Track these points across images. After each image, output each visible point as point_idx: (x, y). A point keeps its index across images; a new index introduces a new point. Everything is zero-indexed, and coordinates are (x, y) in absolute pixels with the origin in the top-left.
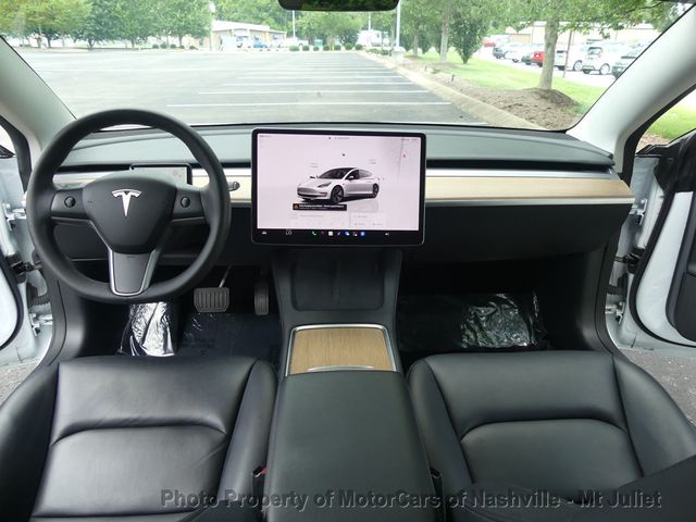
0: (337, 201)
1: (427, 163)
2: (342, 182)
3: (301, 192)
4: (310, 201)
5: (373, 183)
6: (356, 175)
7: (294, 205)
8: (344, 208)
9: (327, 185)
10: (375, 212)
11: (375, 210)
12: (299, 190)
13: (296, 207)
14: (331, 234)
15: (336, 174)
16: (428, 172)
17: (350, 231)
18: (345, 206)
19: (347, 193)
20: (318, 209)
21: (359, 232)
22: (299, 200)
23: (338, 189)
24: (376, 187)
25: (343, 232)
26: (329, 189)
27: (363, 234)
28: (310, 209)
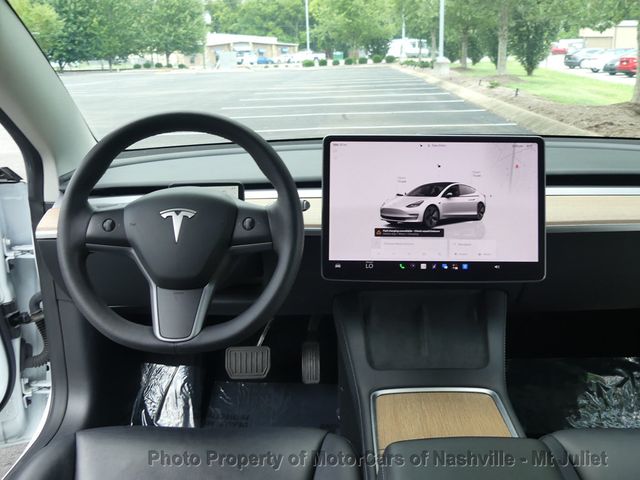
0: (431, 224)
1: (547, 180)
2: (438, 200)
3: (385, 213)
4: (396, 225)
5: (478, 200)
6: (455, 191)
7: (376, 230)
8: (441, 234)
9: (418, 204)
10: (480, 238)
11: (480, 236)
12: (382, 211)
13: (379, 233)
14: (423, 266)
15: (430, 190)
16: (549, 190)
17: (449, 264)
18: (442, 230)
19: (443, 214)
20: (407, 235)
21: (460, 264)
22: (383, 224)
23: (432, 208)
24: (481, 207)
25: (439, 264)
26: (421, 210)
27: (465, 267)
28: (397, 235)
